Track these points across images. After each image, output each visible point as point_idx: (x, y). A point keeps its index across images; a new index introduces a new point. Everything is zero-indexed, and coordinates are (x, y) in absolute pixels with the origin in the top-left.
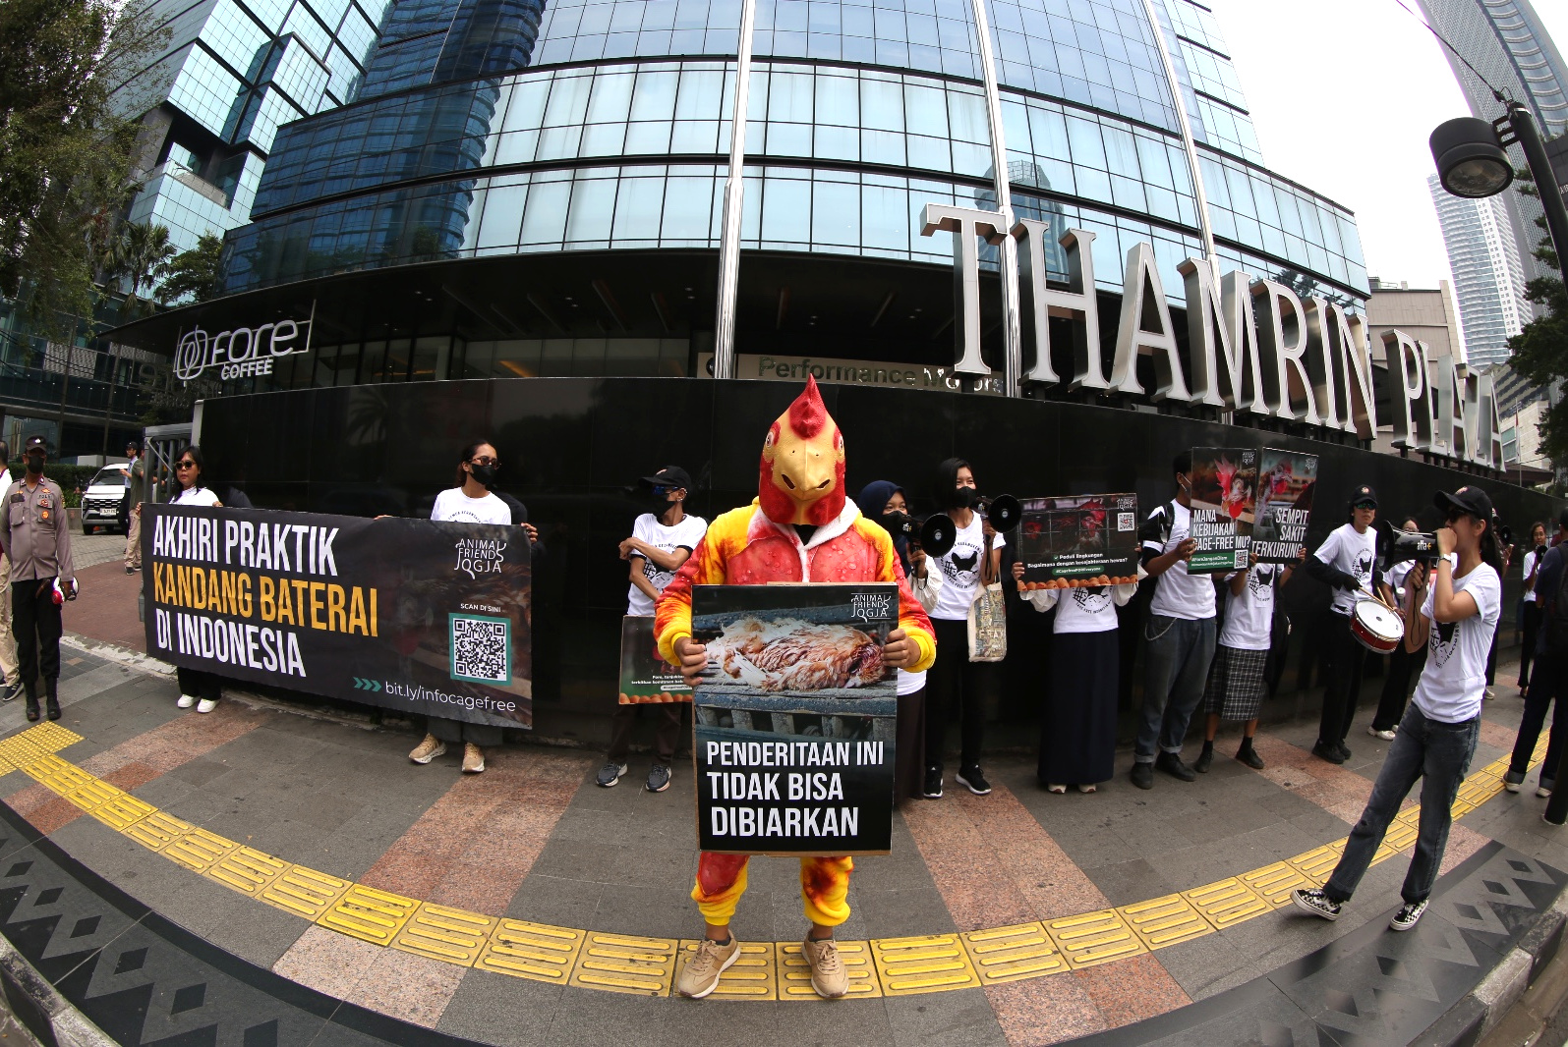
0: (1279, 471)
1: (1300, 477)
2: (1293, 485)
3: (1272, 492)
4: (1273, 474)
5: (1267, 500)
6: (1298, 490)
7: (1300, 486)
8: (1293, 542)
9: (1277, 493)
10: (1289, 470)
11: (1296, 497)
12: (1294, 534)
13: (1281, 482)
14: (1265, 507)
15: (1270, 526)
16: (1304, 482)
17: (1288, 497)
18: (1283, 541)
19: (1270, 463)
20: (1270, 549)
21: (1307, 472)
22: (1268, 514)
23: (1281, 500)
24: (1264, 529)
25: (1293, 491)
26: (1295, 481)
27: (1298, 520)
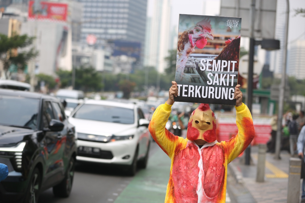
0: (198, 31)
1: (223, 34)
2: (214, 41)
3: (192, 47)
4: (192, 33)
5: (188, 53)
6: (221, 45)
7: (224, 42)
8: (223, 86)
9: (199, 47)
10: (209, 30)
11: (220, 50)
12: (222, 79)
13: (201, 39)
14: (186, 59)
15: (193, 72)
16: (227, 38)
17: (211, 50)
18: (212, 85)
19: (187, 25)
20: (197, 91)
21: (229, 30)
22: (191, 64)
23: (203, 53)
24: (188, 76)
25: (215, 46)
26: (218, 38)
27: (226, 69)
